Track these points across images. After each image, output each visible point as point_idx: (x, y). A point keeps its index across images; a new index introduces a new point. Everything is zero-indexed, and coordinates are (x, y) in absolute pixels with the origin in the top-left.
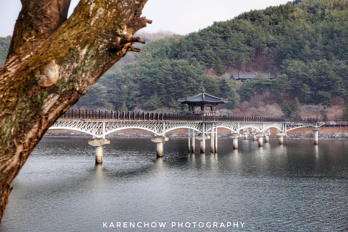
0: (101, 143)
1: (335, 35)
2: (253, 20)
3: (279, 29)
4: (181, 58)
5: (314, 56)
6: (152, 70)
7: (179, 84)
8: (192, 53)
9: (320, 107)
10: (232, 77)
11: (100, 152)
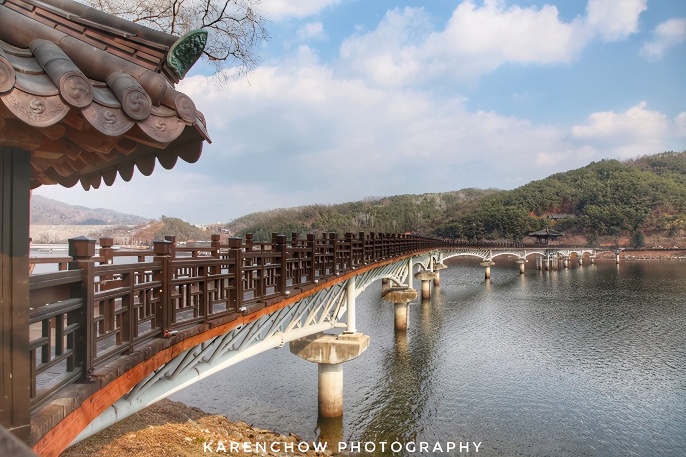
0: (489, 264)
1: (620, 188)
2: (559, 179)
3: (578, 185)
4: (512, 205)
5: (605, 203)
6: (492, 213)
7: (512, 222)
8: (519, 202)
9: (614, 238)
10: (548, 217)
11: (488, 270)
